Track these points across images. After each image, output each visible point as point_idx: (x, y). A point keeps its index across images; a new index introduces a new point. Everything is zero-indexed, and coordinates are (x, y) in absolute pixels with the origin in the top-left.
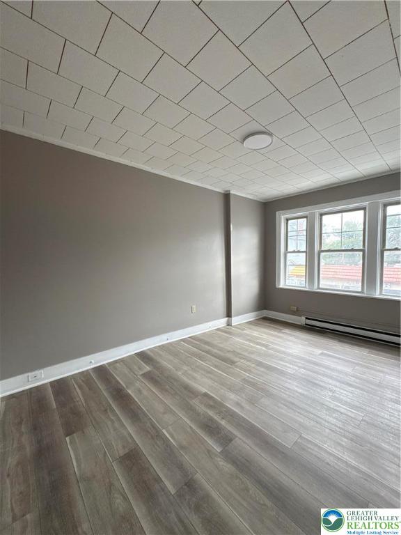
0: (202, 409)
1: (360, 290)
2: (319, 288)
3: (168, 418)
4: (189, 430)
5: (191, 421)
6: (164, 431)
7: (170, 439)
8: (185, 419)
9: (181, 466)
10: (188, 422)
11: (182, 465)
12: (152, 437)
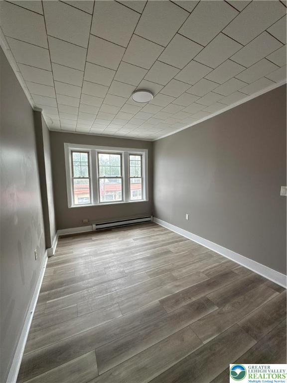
0: (179, 308)
1: (121, 199)
2: (100, 203)
3: (189, 337)
4: (201, 322)
5: (192, 319)
6: (205, 342)
7: (213, 338)
8: (191, 322)
9: (236, 333)
10: (193, 321)
11: (234, 332)
12: (214, 354)
